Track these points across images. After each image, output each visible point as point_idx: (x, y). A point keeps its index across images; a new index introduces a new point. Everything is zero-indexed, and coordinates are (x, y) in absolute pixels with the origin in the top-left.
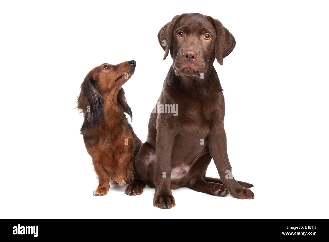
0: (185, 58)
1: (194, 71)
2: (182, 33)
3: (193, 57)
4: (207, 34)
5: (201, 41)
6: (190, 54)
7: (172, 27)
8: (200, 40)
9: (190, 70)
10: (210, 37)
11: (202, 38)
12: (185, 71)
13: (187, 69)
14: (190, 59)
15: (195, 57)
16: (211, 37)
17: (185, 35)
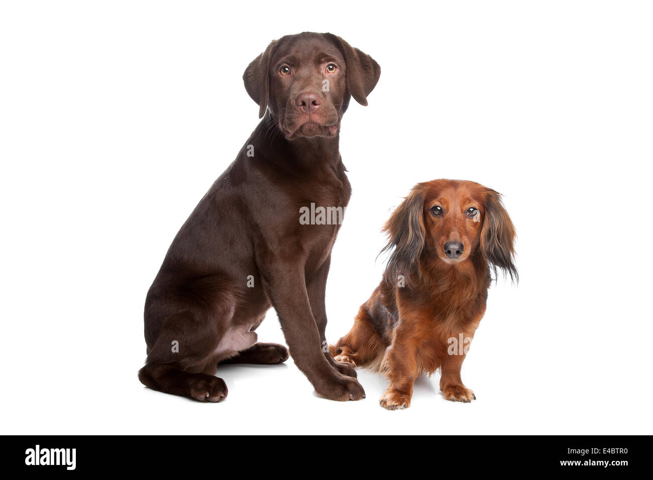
0: (302, 107)
1: (320, 127)
2: (287, 69)
3: (314, 103)
4: (331, 63)
5: (323, 76)
6: (309, 99)
7: (269, 61)
8: (320, 74)
9: (312, 126)
10: (336, 67)
11: (323, 71)
12: (304, 130)
13: (307, 126)
14: (309, 107)
15: (317, 103)
16: (338, 67)
17: (293, 71)
